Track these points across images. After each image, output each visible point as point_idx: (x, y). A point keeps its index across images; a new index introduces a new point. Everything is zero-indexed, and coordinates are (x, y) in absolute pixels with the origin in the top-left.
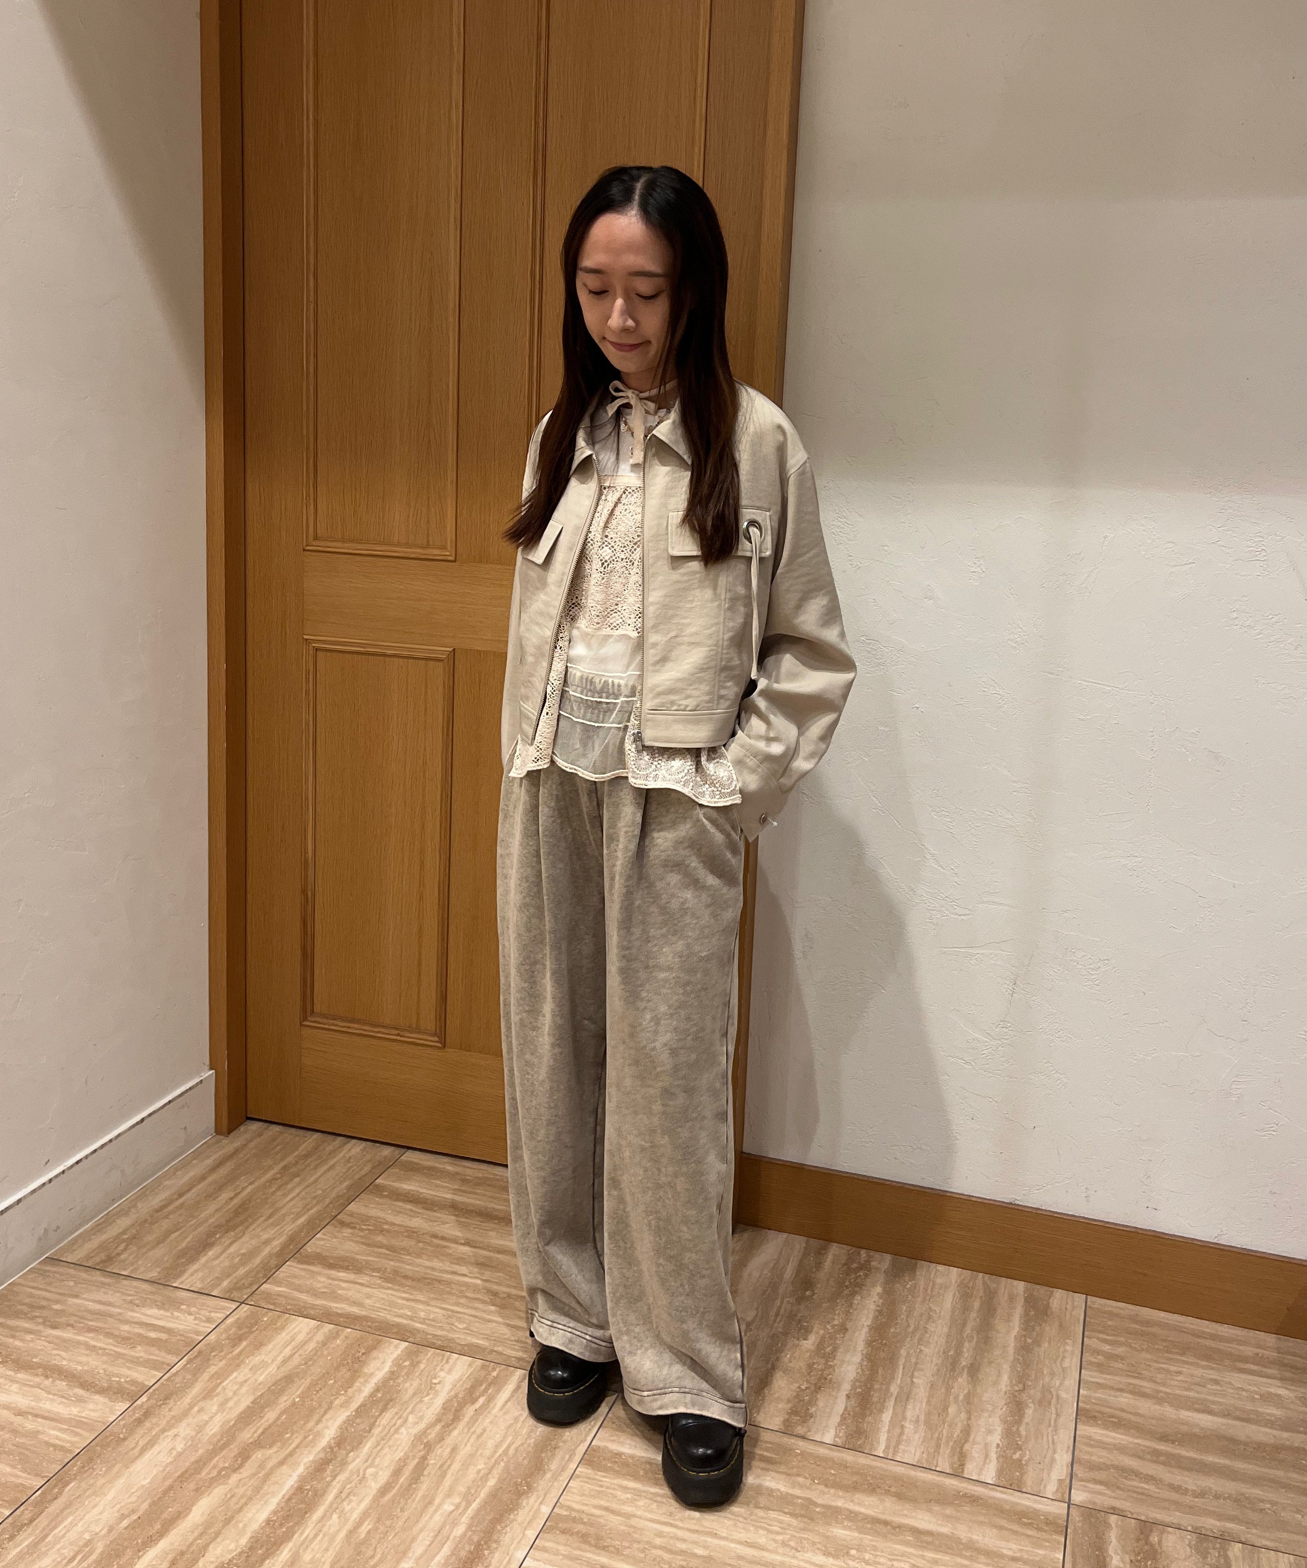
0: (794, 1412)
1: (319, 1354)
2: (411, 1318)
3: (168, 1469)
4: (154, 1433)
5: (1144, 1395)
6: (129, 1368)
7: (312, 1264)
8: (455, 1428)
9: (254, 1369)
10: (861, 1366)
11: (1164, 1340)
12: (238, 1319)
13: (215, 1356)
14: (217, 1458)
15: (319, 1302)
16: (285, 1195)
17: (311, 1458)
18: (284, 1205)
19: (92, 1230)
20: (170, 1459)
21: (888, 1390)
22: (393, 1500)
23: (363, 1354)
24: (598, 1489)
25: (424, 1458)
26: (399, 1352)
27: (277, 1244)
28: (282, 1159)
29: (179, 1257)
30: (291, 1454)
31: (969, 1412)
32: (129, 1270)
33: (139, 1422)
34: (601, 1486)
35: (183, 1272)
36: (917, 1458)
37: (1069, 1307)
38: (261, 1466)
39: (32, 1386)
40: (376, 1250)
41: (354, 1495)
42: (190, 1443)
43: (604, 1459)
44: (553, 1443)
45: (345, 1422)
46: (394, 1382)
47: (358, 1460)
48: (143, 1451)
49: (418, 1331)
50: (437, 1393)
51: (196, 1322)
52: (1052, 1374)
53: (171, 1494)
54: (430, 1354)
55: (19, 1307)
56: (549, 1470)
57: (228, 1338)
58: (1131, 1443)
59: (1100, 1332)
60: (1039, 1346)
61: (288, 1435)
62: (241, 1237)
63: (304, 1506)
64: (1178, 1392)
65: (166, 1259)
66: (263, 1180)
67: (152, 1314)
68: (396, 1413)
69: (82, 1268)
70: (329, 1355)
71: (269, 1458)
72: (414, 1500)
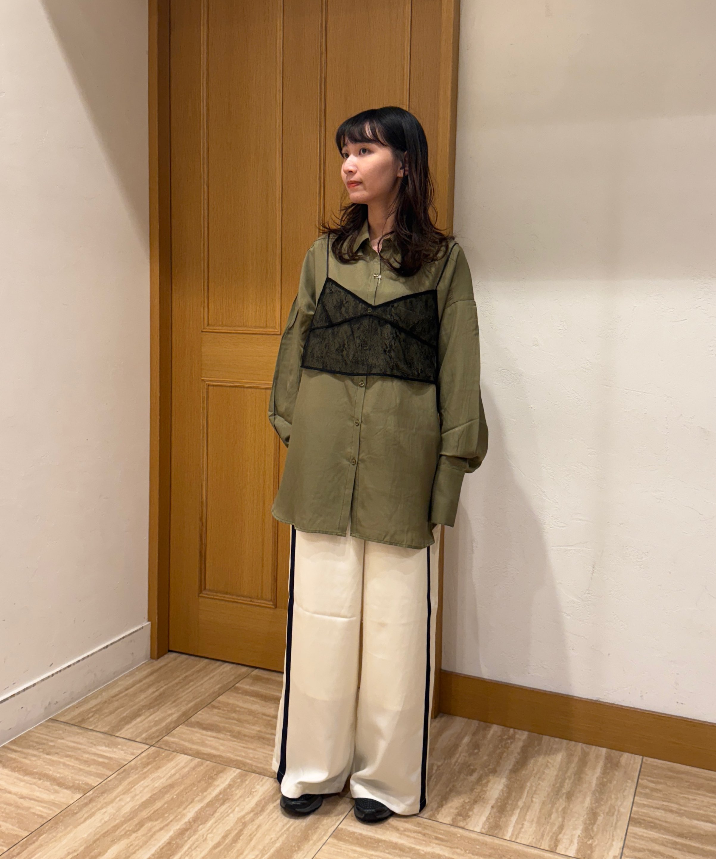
0: (459, 814)
1: (190, 773)
2: (244, 757)
3: (98, 830)
4: (93, 810)
5: (671, 811)
6: (85, 777)
7: (194, 727)
8: (261, 815)
9: (153, 780)
10: (502, 790)
11: (687, 782)
12: (148, 754)
13: (133, 772)
14: (126, 825)
15: (195, 747)
16: (184, 691)
17: (178, 827)
18: (183, 696)
19: (77, 705)
20: (100, 825)
21: (517, 804)
22: (220, 851)
23: (215, 775)
24: (339, 851)
25: (241, 830)
26: (235, 774)
27: (175, 717)
28: (185, 673)
29: (121, 721)
30: (167, 825)
31: (564, 818)
32: (93, 726)
33: (86, 805)
34: (341, 849)
35: (121, 729)
36: (529, 842)
37: (632, 762)
38: (150, 830)
39: (31, 784)
40: (230, 721)
41: (199, 848)
42: (112, 816)
43: (345, 835)
44: (316, 826)
45: (199, 810)
46: (230, 789)
47: (203, 830)
48: (85, 820)
49: (248, 764)
50: (253, 797)
51: (124, 754)
52: (617, 799)
53: (98, 842)
54: (252, 776)
55: (31, 743)
56: (312, 839)
57: (141, 763)
58: (660, 837)
59: (649, 776)
60: (611, 783)
61: (167, 815)
62: (156, 712)
63: (170, 852)
64: (693, 810)
65: (114, 722)
66: (174, 682)
67: (103, 750)
68: (229, 806)
69: (68, 725)
70: (196, 774)
71: (155, 826)
72: (233, 852)
